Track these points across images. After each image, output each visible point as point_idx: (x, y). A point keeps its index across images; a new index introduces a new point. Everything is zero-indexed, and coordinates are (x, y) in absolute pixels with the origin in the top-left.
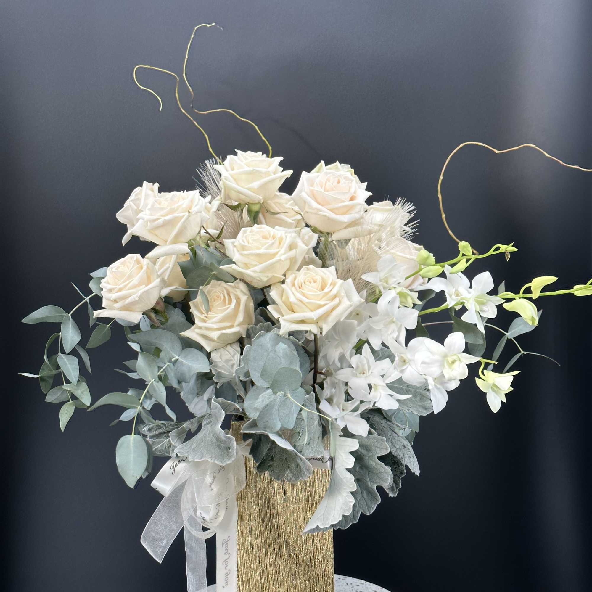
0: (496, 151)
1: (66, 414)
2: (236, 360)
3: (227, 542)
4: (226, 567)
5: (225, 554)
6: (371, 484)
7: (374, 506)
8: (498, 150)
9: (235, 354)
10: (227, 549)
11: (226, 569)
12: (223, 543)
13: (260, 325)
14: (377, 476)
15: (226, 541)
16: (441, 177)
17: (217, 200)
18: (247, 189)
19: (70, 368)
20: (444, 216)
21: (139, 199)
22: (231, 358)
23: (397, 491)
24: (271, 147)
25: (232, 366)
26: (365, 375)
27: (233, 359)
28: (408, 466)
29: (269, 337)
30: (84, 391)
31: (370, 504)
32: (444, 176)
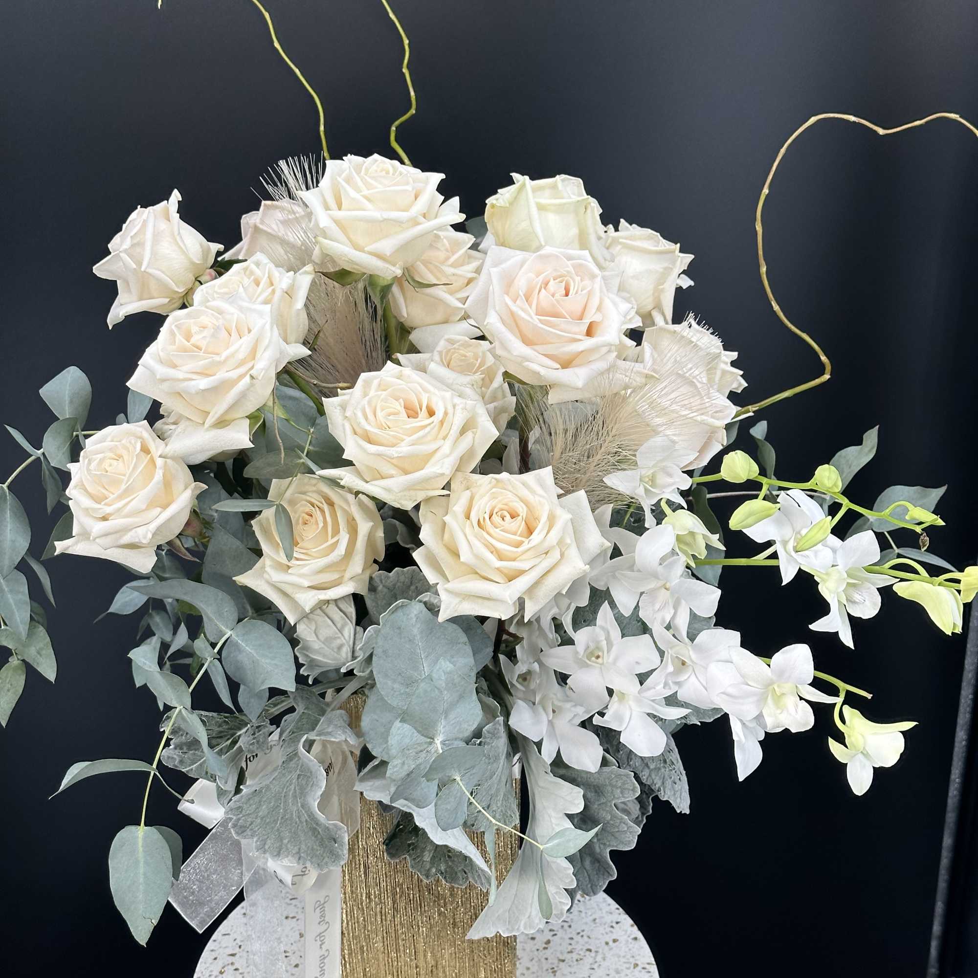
0: (881, 131)
1: (8, 690)
2: (347, 637)
3: (324, 904)
4: (321, 945)
5: (319, 923)
6: (600, 847)
7: (604, 883)
8: (884, 128)
9: (343, 626)
10: (323, 916)
11: (321, 948)
12: (317, 906)
13: (396, 571)
14: (613, 835)
15: (322, 902)
16: (766, 191)
17: (306, 273)
18: (370, 253)
19: (11, 601)
20: (764, 269)
21: (140, 244)
22: (337, 634)
23: (643, 820)
24: (408, 39)
25: (340, 648)
26: (600, 660)
27: (340, 635)
28: (671, 802)
29: (415, 612)
30: (42, 649)
31: (595, 880)
32: (770, 187)
